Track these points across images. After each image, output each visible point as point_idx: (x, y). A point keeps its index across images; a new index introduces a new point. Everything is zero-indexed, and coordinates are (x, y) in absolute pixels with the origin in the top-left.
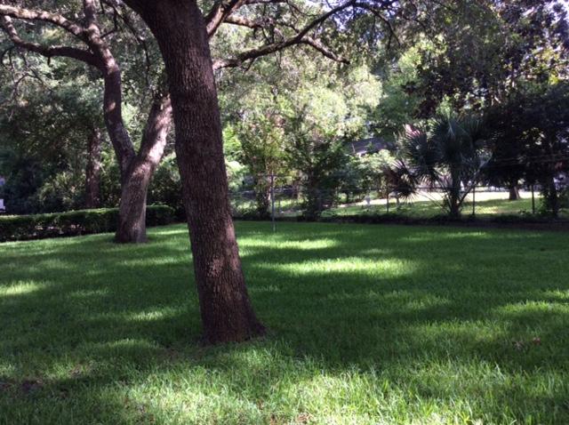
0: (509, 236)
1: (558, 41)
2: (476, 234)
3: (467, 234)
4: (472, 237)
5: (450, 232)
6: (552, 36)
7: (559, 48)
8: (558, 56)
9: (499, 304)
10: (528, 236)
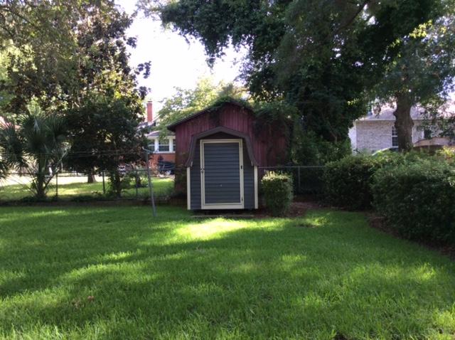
0: (84, 212)
1: (120, 67)
2: (57, 212)
3: (50, 213)
4: (53, 215)
5: (35, 211)
6: (116, 63)
7: (121, 73)
8: (120, 79)
9: (67, 271)
10: (98, 212)
